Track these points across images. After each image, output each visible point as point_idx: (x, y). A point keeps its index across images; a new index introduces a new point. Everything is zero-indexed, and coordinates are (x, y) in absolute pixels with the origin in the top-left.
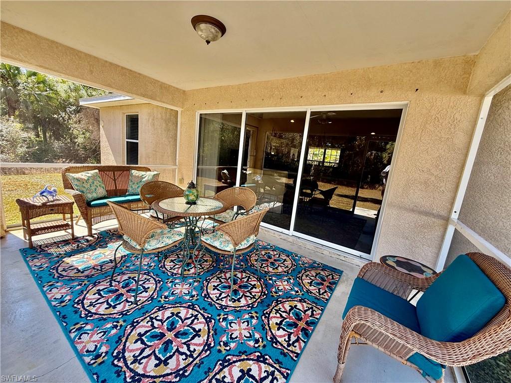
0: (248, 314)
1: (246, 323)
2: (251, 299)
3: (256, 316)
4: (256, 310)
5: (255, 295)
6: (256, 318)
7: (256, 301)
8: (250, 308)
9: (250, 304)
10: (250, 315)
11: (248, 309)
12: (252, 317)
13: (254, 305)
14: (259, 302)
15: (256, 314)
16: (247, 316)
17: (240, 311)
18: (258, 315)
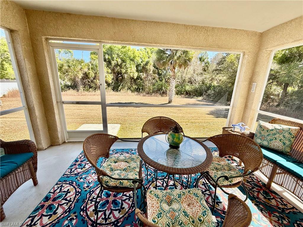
0: (91, 187)
1: (90, 182)
2: (93, 197)
3: (85, 188)
4: (87, 192)
5: (91, 203)
6: (85, 187)
7: (89, 198)
8: (91, 190)
9: (93, 193)
10: (90, 187)
11: (93, 189)
12: (88, 187)
13: (89, 195)
14: (86, 199)
15: (86, 190)
16: (91, 185)
17: (97, 185)
18: (85, 190)
